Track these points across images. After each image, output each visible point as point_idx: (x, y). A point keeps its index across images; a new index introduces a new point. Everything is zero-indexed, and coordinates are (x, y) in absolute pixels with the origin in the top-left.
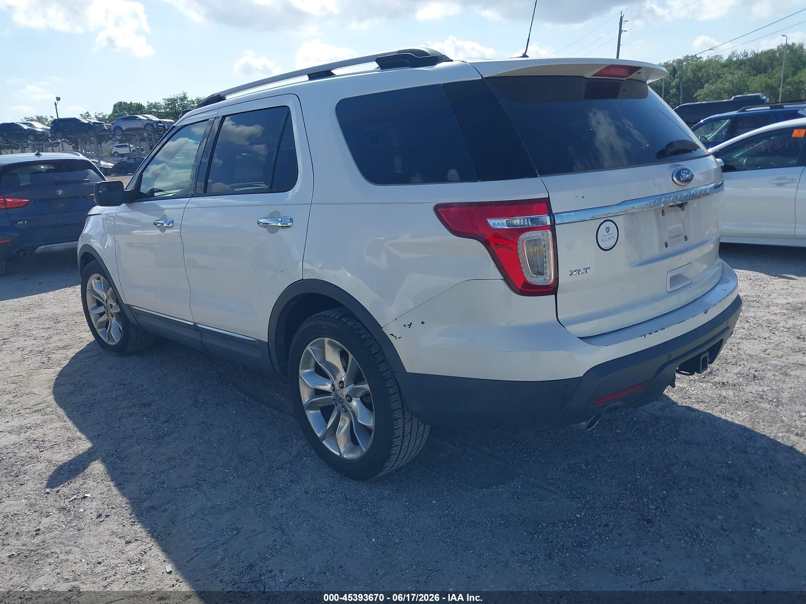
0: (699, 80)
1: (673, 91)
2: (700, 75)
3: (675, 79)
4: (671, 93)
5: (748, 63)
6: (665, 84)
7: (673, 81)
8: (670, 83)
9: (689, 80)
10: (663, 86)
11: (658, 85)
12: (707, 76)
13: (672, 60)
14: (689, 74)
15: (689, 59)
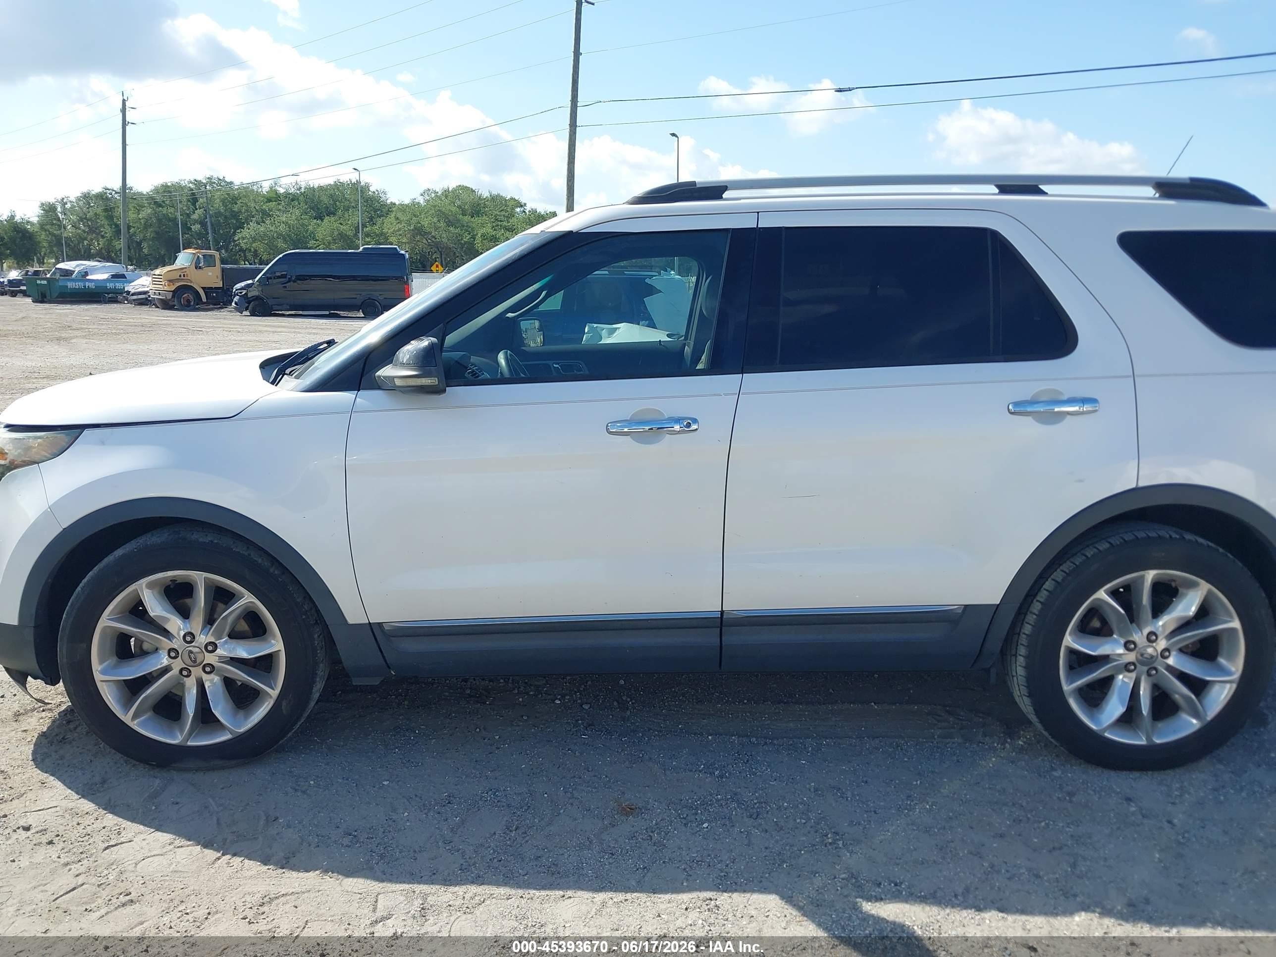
0: (235, 215)
1: (196, 227)
2: (236, 209)
3: (197, 209)
4: (193, 230)
5: (301, 198)
6: (181, 215)
7: (194, 213)
8: (188, 215)
9: (218, 214)
10: (179, 217)
11: (170, 215)
12: (247, 211)
13: (187, 180)
14: (217, 204)
15: (214, 183)
